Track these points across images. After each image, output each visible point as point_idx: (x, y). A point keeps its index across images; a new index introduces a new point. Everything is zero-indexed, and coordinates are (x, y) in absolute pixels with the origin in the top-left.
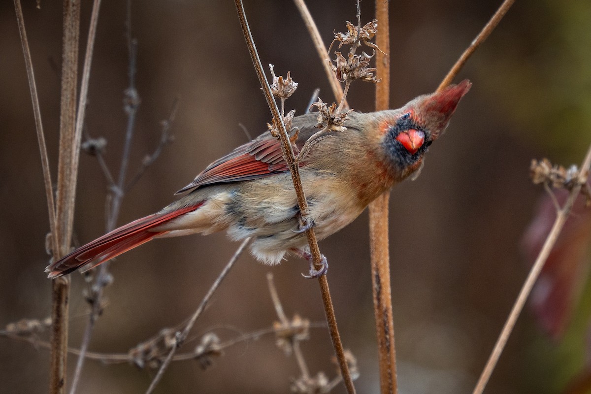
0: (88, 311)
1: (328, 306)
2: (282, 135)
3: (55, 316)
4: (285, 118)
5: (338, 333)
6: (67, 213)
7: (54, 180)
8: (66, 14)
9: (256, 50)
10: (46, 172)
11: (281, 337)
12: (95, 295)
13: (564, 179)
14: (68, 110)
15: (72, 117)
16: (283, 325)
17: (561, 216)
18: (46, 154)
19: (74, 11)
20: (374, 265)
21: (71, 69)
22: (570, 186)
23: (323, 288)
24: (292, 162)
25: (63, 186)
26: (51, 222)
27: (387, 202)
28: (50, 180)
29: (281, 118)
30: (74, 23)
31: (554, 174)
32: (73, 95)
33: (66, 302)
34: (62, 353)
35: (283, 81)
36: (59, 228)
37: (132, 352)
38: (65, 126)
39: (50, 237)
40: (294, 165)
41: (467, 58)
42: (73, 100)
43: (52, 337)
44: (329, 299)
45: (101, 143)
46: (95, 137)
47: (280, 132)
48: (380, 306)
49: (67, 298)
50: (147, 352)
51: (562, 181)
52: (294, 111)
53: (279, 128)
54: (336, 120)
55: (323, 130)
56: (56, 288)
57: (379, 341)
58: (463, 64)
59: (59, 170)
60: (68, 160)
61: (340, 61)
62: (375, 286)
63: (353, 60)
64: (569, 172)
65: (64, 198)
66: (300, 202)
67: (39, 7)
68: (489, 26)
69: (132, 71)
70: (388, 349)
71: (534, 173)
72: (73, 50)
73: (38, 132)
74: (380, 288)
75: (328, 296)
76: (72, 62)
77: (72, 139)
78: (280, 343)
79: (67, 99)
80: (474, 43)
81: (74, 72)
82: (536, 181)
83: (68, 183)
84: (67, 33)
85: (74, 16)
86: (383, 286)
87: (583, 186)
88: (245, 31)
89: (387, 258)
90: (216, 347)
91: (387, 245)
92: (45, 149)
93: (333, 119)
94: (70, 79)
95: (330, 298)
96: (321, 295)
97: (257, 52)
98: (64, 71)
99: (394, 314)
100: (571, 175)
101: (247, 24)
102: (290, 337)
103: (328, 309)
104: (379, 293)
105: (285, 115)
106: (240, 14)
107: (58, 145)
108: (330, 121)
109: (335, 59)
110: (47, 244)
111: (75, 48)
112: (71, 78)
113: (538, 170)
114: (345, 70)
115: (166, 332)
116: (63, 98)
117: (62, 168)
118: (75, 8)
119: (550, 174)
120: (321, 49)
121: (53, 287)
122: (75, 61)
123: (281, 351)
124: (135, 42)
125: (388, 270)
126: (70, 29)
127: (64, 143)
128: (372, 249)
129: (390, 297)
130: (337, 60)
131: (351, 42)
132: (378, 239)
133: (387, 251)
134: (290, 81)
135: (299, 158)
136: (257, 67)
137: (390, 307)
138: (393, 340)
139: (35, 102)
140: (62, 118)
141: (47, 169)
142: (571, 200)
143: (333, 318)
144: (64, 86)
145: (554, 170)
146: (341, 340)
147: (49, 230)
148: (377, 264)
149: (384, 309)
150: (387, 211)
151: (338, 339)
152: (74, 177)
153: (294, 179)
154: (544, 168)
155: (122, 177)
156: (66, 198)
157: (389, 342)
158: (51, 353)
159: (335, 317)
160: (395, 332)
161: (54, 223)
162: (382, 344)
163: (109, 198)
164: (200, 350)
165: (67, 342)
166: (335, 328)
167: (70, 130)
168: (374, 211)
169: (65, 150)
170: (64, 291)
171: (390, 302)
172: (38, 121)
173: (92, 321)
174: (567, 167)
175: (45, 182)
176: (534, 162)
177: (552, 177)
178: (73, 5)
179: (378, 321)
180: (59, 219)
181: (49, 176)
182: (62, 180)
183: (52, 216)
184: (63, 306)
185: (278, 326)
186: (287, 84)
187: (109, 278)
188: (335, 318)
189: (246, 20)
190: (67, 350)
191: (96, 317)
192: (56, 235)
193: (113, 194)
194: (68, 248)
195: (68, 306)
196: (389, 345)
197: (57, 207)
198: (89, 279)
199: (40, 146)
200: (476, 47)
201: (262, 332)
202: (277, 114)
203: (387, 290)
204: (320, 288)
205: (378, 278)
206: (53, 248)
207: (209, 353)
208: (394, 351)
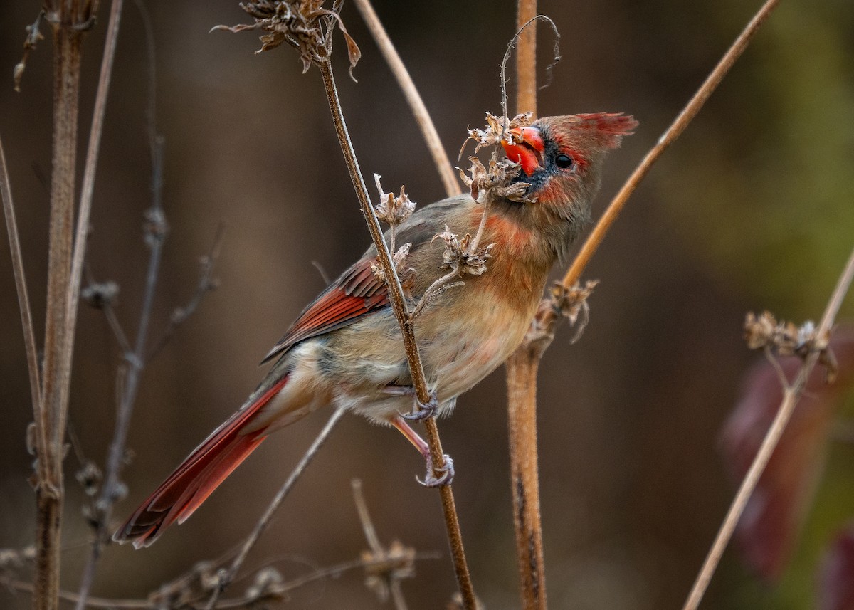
0: (90, 537)
1: (452, 530)
2: (390, 280)
3: (40, 545)
4: (396, 254)
5: (467, 570)
6: (59, 393)
7: (40, 345)
8: (58, 100)
9: (354, 156)
10: (28, 333)
11: (372, 574)
12: (101, 514)
13: (795, 342)
14: (61, 241)
15: (66, 253)
16: (376, 556)
17: (789, 395)
18: (27, 306)
19: (70, 95)
20: (514, 468)
21: (65, 181)
22: (803, 352)
23: (446, 504)
24: (404, 319)
25: (53, 354)
26: (35, 407)
27: (534, 375)
28: (33, 344)
29: (390, 256)
30: (69, 113)
31: (779, 334)
32: (67, 218)
33: (57, 525)
34: (50, 600)
35: (394, 200)
36: (46, 415)
37: (153, 596)
38: (56, 264)
39: (34, 428)
40: (407, 325)
41: (652, 163)
42: (67, 226)
43: (36, 577)
44: (454, 520)
45: (110, 289)
46: (102, 280)
47: (388, 276)
48: (523, 528)
49: (58, 519)
50: (175, 597)
51: (792, 344)
52: (409, 244)
53: (386, 271)
54: (470, 259)
55: (452, 273)
56: (42, 504)
57: (523, 580)
58: (647, 171)
59: (47, 329)
60: (60, 316)
61: (477, 170)
62: (517, 499)
63: (495, 171)
64: (802, 331)
65: (54, 370)
66: (415, 378)
67: (17, 89)
68: (686, 115)
69: (157, 184)
70: (536, 592)
71: (749, 332)
72: (68, 152)
73: (15, 274)
74: (524, 502)
75: (454, 515)
76: (66, 170)
77: (66, 285)
78: (372, 582)
79: (59, 224)
80: (662, 140)
81: (69, 185)
82: (753, 345)
83: (59, 349)
84: (59, 128)
85: (69, 102)
86: (528, 499)
87: (823, 352)
88: (339, 129)
89: (535, 458)
90: (277, 589)
91: (535, 438)
92: (26, 298)
93: (466, 258)
94: (63, 196)
95: (456, 518)
96: (443, 514)
97: (355, 160)
98: (55, 184)
99: (544, 541)
100: (805, 336)
101: (343, 119)
102: (386, 574)
103: (452, 535)
104: (523, 510)
105: (396, 250)
106: (332, 104)
107: (45, 292)
108: (461, 261)
109: (470, 168)
110: (29, 439)
111: (71, 149)
112: (66, 194)
113: (756, 328)
114: (484, 184)
115: (203, 567)
116: (53, 224)
117: (52, 326)
118: (71, 91)
119: (774, 334)
120: (437, 150)
121: (38, 503)
122: (71, 169)
123: (372, 594)
124: (160, 140)
125: (536, 476)
126: (63, 122)
127: (55, 290)
128: (512, 445)
129: (538, 516)
130: (473, 169)
131: (493, 142)
132: (520, 430)
133: (534, 447)
134: (404, 199)
135: (415, 314)
136: (356, 181)
137: (539, 530)
138: (543, 580)
139: (12, 229)
140: (51, 253)
141: (29, 328)
142: (804, 374)
143: (460, 548)
144: (55, 206)
145: (780, 329)
146: (471, 580)
147: (32, 419)
148: (519, 466)
149: (530, 533)
150: (533, 389)
151: (466, 577)
152: (69, 339)
153: (408, 345)
154: (765, 325)
155: (141, 340)
156: (56, 371)
157: (538, 582)
158: (34, 600)
159: (463, 545)
160: (546, 567)
161: (39, 408)
162: (526, 585)
163: (122, 370)
164: (253, 593)
165: (57, 584)
166: (463, 563)
167: (63, 271)
168: (515, 388)
169: (56, 301)
170: (54, 509)
171: (538, 524)
172: (16, 257)
173: (96, 554)
174: (799, 323)
175: (27, 347)
176: (750, 317)
177: (777, 339)
178: (69, 86)
179: (522, 551)
180: (47, 402)
181: (32, 338)
182: (52, 344)
183: (37, 398)
184: (52, 530)
185: (368, 558)
186: (400, 205)
187: (121, 490)
188: (462, 548)
189: (341, 113)
190: (59, 594)
191: (102, 548)
192: (43, 425)
193: (128, 364)
194: (60, 445)
195: (60, 531)
196: (538, 587)
197: (44, 384)
198: (91, 491)
199: (19, 293)
200: (666, 147)
201: (345, 567)
202: (384, 250)
203: (534, 505)
204: (442, 503)
205: (521, 487)
206: (38, 446)
207: (267, 597)
208: (544, 596)
